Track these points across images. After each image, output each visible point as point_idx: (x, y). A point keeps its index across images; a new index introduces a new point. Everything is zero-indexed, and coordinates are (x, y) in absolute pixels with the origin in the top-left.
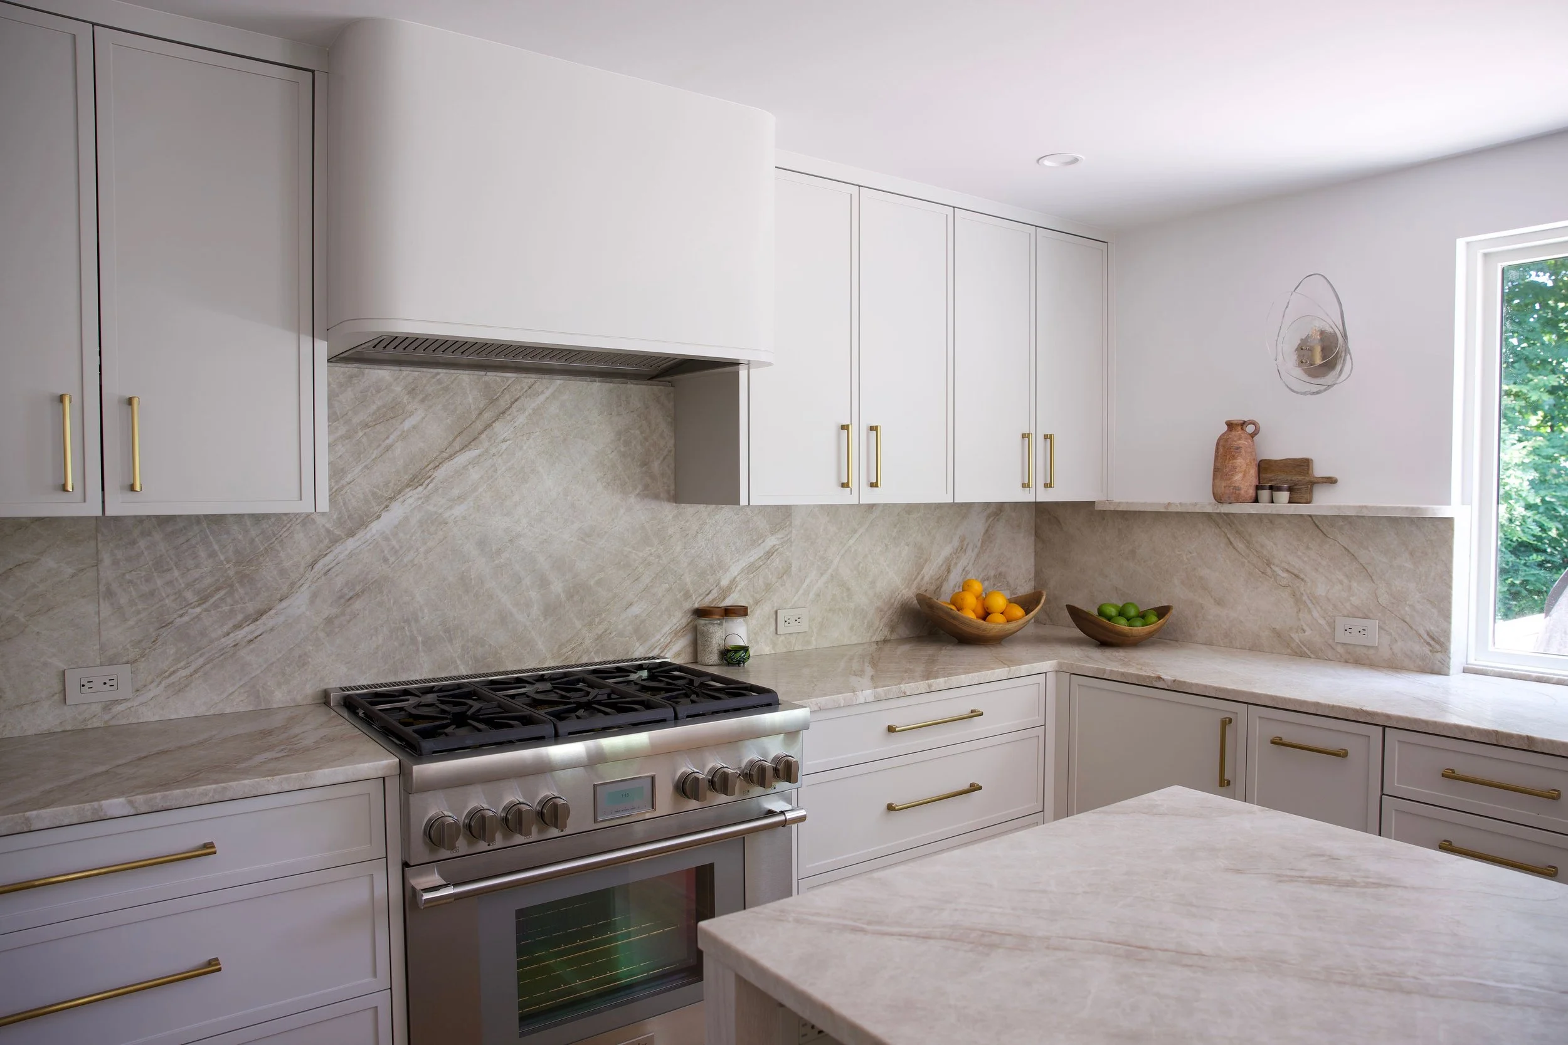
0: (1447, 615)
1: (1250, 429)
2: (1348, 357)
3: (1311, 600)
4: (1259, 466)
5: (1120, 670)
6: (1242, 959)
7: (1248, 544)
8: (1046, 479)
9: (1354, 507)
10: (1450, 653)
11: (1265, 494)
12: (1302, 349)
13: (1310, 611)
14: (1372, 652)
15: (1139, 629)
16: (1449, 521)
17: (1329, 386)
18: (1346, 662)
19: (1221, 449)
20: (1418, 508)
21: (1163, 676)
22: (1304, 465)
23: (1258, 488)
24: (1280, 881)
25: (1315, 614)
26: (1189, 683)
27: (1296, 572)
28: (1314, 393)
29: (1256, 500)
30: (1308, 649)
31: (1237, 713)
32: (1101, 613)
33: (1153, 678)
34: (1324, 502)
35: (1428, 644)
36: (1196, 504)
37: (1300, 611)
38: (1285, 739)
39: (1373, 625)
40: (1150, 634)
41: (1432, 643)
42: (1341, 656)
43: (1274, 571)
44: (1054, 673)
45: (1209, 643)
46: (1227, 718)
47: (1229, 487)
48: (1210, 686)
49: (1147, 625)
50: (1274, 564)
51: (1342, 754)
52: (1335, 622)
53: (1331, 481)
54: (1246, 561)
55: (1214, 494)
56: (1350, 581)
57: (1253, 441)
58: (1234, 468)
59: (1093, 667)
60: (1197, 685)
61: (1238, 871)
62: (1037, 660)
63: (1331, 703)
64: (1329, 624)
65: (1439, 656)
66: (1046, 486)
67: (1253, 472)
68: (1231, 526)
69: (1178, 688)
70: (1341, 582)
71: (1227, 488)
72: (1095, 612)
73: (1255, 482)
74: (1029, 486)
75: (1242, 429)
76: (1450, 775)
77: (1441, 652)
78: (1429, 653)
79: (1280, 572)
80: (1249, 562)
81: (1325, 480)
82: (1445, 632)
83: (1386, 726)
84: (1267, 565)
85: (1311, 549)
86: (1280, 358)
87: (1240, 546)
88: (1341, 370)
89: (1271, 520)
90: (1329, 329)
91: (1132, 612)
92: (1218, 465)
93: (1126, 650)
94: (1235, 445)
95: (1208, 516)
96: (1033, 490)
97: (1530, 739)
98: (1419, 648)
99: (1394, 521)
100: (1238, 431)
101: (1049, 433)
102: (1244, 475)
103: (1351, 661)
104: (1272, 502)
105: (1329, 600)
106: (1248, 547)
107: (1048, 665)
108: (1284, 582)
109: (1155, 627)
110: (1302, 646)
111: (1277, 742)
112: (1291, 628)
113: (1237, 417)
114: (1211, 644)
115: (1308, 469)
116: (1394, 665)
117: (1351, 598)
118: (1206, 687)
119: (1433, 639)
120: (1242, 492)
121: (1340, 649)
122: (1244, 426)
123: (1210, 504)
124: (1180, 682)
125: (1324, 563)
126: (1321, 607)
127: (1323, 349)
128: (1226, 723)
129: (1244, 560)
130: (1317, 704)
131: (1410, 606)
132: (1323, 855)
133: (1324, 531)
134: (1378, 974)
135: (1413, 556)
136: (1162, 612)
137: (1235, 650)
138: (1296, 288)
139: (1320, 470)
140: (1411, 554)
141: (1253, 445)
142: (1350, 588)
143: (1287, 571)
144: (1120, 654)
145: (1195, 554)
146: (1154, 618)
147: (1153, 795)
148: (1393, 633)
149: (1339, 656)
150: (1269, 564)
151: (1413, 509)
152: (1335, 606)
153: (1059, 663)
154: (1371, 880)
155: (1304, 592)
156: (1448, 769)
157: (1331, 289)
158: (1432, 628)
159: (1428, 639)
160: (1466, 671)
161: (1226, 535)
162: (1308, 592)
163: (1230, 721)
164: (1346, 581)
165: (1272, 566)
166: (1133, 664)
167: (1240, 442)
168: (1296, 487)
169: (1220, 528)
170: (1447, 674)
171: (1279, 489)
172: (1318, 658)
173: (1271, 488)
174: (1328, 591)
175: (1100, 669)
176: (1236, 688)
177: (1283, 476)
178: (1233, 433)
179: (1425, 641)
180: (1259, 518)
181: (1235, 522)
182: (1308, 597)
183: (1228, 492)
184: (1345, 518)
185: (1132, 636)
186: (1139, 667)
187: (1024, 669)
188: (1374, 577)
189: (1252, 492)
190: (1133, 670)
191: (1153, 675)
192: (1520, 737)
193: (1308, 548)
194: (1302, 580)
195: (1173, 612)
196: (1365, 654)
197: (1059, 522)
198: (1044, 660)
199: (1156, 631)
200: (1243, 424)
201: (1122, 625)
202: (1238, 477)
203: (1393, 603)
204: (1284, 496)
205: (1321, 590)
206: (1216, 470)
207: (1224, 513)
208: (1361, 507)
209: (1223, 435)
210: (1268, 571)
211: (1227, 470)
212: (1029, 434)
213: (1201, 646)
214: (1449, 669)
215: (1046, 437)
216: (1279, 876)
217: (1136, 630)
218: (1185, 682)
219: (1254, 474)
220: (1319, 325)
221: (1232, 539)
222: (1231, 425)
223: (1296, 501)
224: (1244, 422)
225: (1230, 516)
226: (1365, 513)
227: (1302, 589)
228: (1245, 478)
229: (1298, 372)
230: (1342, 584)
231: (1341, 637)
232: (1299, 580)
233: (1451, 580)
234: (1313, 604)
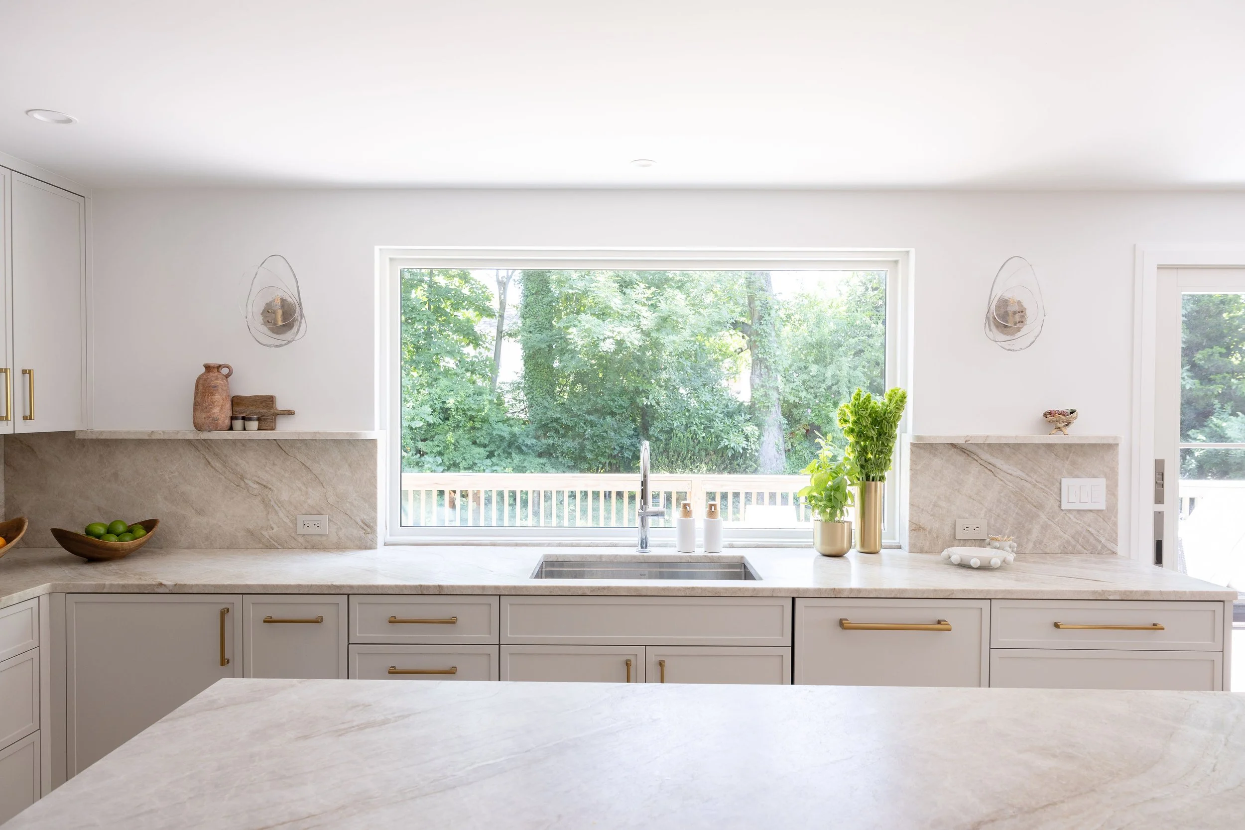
0: (374, 508)
1: (225, 371)
2: (303, 320)
3: (277, 505)
4: (232, 401)
5: (120, 583)
6: (343, 807)
7: (225, 463)
8: (24, 411)
9: (310, 433)
10: (377, 533)
11: (238, 424)
12: (268, 312)
13: (277, 513)
14: (324, 538)
15: (128, 543)
16: (374, 442)
17: (289, 342)
18: (306, 548)
19: (201, 387)
20: (355, 433)
21: (165, 582)
22: (269, 401)
23: (233, 418)
24: (340, 735)
25: (281, 515)
26: (189, 585)
27: (264, 483)
28: (277, 346)
29: (231, 428)
30: (276, 542)
31: (233, 603)
32: (88, 532)
33: (155, 585)
34: (285, 429)
35: (363, 528)
36: (178, 432)
37: (268, 513)
38: (275, 617)
39: (324, 519)
40: (140, 545)
41: (365, 527)
42: (302, 544)
43: (247, 484)
44: (47, 596)
45: (192, 547)
46: (225, 608)
47: (209, 418)
48: (209, 585)
49: (136, 539)
50: (246, 479)
51: (319, 621)
52: (296, 519)
53: (290, 413)
54: (223, 477)
55: (195, 424)
56: (307, 488)
57: (227, 381)
58: (213, 402)
59: (92, 584)
60: (197, 585)
61: (306, 737)
62: (27, 586)
63: (310, 583)
64: (292, 521)
65: (370, 536)
66: (25, 418)
67: (228, 405)
68: (209, 449)
69: (179, 591)
70: (300, 489)
71: (207, 419)
72: (82, 532)
73: (230, 414)
74: (7, 419)
75: (218, 371)
76: (393, 621)
77: (371, 533)
78: (363, 535)
79: (251, 484)
80: (225, 477)
81: (285, 412)
82: (373, 519)
83: (349, 594)
84: (241, 479)
85: (276, 465)
86: (250, 316)
87: (217, 465)
88: (298, 330)
89: (244, 443)
90: (289, 299)
91: (121, 528)
92: (199, 400)
93: (118, 563)
94: (213, 383)
95: (189, 442)
96: (11, 423)
97: (440, 587)
98: (356, 532)
99: (337, 443)
100: (215, 373)
101: (27, 368)
102: (221, 409)
103: (309, 547)
104: (245, 429)
105: (291, 503)
106: (225, 466)
107: (41, 589)
108: (256, 492)
109: (146, 539)
110: (271, 540)
111: (269, 621)
112: (262, 528)
113: (214, 361)
114: (194, 547)
115: (273, 404)
116: (340, 547)
117: (308, 500)
118: (205, 586)
119: (366, 525)
120: (220, 422)
121: (300, 539)
122: (220, 369)
123: (191, 432)
124: (180, 585)
125: (287, 475)
126: (285, 509)
127: (284, 314)
128: (224, 613)
129: (221, 476)
130: (299, 586)
131: (349, 502)
132: (357, 706)
133: (286, 450)
134: (432, 782)
135: (351, 467)
136: (149, 525)
137: (216, 550)
138: (262, 264)
139: (281, 405)
140: (350, 466)
141: (228, 384)
142: (307, 493)
143: (258, 483)
144: (113, 567)
145: (176, 474)
146: (142, 532)
147: (207, 691)
148: (339, 524)
149: (300, 545)
150: (242, 478)
151: (351, 434)
152: (296, 508)
153: (52, 585)
154: (396, 715)
155: (271, 499)
156: (392, 617)
157: (288, 267)
158: (365, 517)
159: (363, 525)
160: (385, 544)
161: (205, 457)
162: (275, 498)
163: (228, 610)
164: (303, 488)
165: (245, 480)
166: (131, 575)
167: (217, 381)
168: (264, 418)
169: (199, 451)
170: (375, 549)
171: (250, 419)
172: (284, 548)
173: (244, 418)
174: (291, 496)
175: (100, 584)
176: (232, 583)
177: (253, 409)
178: (211, 374)
179: (360, 527)
180: (234, 442)
181: (213, 445)
182: (275, 502)
183: (207, 422)
184: (302, 441)
185: (123, 550)
186: (137, 577)
187: (16, 597)
188: (324, 484)
189: (227, 422)
190: (132, 581)
191: (154, 583)
192: (435, 586)
193: (274, 464)
194: (270, 489)
195: (159, 525)
196: (319, 541)
197: (33, 450)
198: (37, 585)
199: (145, 542)
200: (219, 367)
201: (112, 541)
202: (216, 410)
203: (338, 502)
204: (254, 425)
205: (285, 496)
206: (196, 404)
207: (203, 439)
208: (315, 433)
209: (202, 375)
210: (242, 484)
211: (207, 404)
212: (6, 370)
213: (186, 550)
214: (376, 544)
215: (24, 372)
216: (337, 731)
217: (127, 544)
218: (185, 585)
219: (229, 408)
220: (280, 294)
221: (210, 460)
222: (208, 368)
223: (264, 428)
224: (220, 366)
225: (209, 441)
226: (317, 437)
227: (270, 497)
228: (221, 411)
229: (265, 329)
230: (301, 491)
231: (301, 530)
232: (268, 490)
233: (376, 483)
234: (279, 507)
